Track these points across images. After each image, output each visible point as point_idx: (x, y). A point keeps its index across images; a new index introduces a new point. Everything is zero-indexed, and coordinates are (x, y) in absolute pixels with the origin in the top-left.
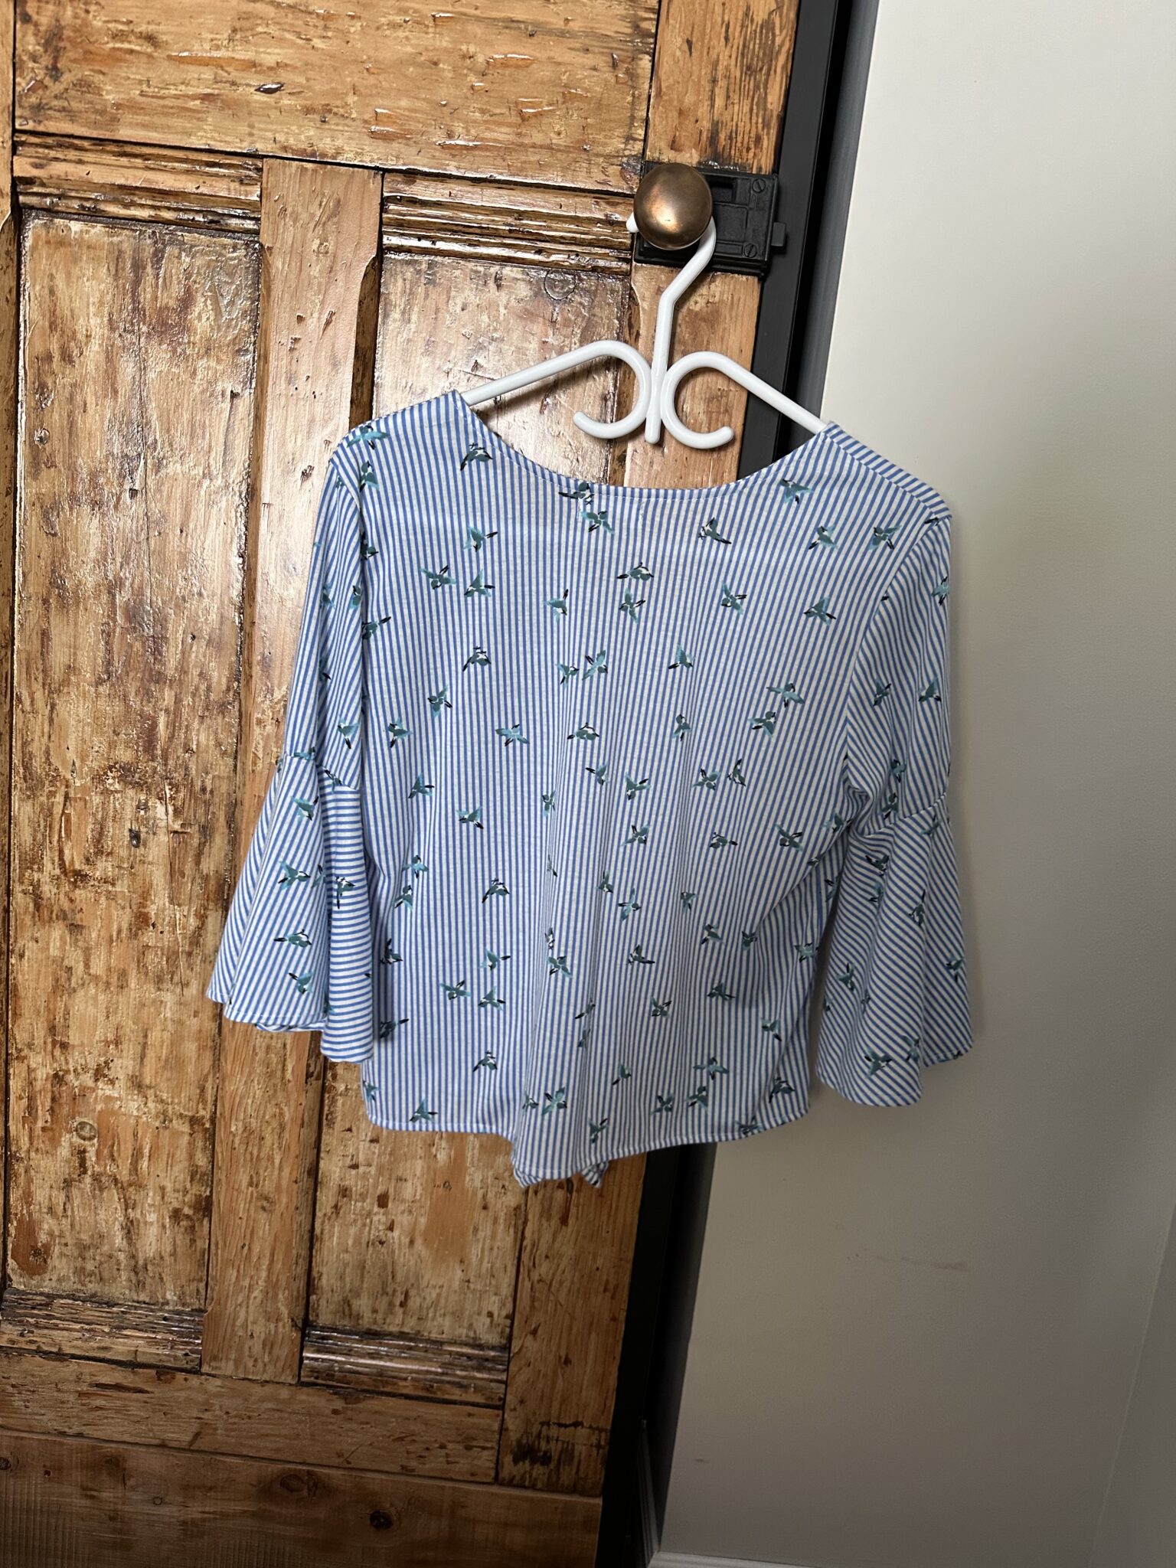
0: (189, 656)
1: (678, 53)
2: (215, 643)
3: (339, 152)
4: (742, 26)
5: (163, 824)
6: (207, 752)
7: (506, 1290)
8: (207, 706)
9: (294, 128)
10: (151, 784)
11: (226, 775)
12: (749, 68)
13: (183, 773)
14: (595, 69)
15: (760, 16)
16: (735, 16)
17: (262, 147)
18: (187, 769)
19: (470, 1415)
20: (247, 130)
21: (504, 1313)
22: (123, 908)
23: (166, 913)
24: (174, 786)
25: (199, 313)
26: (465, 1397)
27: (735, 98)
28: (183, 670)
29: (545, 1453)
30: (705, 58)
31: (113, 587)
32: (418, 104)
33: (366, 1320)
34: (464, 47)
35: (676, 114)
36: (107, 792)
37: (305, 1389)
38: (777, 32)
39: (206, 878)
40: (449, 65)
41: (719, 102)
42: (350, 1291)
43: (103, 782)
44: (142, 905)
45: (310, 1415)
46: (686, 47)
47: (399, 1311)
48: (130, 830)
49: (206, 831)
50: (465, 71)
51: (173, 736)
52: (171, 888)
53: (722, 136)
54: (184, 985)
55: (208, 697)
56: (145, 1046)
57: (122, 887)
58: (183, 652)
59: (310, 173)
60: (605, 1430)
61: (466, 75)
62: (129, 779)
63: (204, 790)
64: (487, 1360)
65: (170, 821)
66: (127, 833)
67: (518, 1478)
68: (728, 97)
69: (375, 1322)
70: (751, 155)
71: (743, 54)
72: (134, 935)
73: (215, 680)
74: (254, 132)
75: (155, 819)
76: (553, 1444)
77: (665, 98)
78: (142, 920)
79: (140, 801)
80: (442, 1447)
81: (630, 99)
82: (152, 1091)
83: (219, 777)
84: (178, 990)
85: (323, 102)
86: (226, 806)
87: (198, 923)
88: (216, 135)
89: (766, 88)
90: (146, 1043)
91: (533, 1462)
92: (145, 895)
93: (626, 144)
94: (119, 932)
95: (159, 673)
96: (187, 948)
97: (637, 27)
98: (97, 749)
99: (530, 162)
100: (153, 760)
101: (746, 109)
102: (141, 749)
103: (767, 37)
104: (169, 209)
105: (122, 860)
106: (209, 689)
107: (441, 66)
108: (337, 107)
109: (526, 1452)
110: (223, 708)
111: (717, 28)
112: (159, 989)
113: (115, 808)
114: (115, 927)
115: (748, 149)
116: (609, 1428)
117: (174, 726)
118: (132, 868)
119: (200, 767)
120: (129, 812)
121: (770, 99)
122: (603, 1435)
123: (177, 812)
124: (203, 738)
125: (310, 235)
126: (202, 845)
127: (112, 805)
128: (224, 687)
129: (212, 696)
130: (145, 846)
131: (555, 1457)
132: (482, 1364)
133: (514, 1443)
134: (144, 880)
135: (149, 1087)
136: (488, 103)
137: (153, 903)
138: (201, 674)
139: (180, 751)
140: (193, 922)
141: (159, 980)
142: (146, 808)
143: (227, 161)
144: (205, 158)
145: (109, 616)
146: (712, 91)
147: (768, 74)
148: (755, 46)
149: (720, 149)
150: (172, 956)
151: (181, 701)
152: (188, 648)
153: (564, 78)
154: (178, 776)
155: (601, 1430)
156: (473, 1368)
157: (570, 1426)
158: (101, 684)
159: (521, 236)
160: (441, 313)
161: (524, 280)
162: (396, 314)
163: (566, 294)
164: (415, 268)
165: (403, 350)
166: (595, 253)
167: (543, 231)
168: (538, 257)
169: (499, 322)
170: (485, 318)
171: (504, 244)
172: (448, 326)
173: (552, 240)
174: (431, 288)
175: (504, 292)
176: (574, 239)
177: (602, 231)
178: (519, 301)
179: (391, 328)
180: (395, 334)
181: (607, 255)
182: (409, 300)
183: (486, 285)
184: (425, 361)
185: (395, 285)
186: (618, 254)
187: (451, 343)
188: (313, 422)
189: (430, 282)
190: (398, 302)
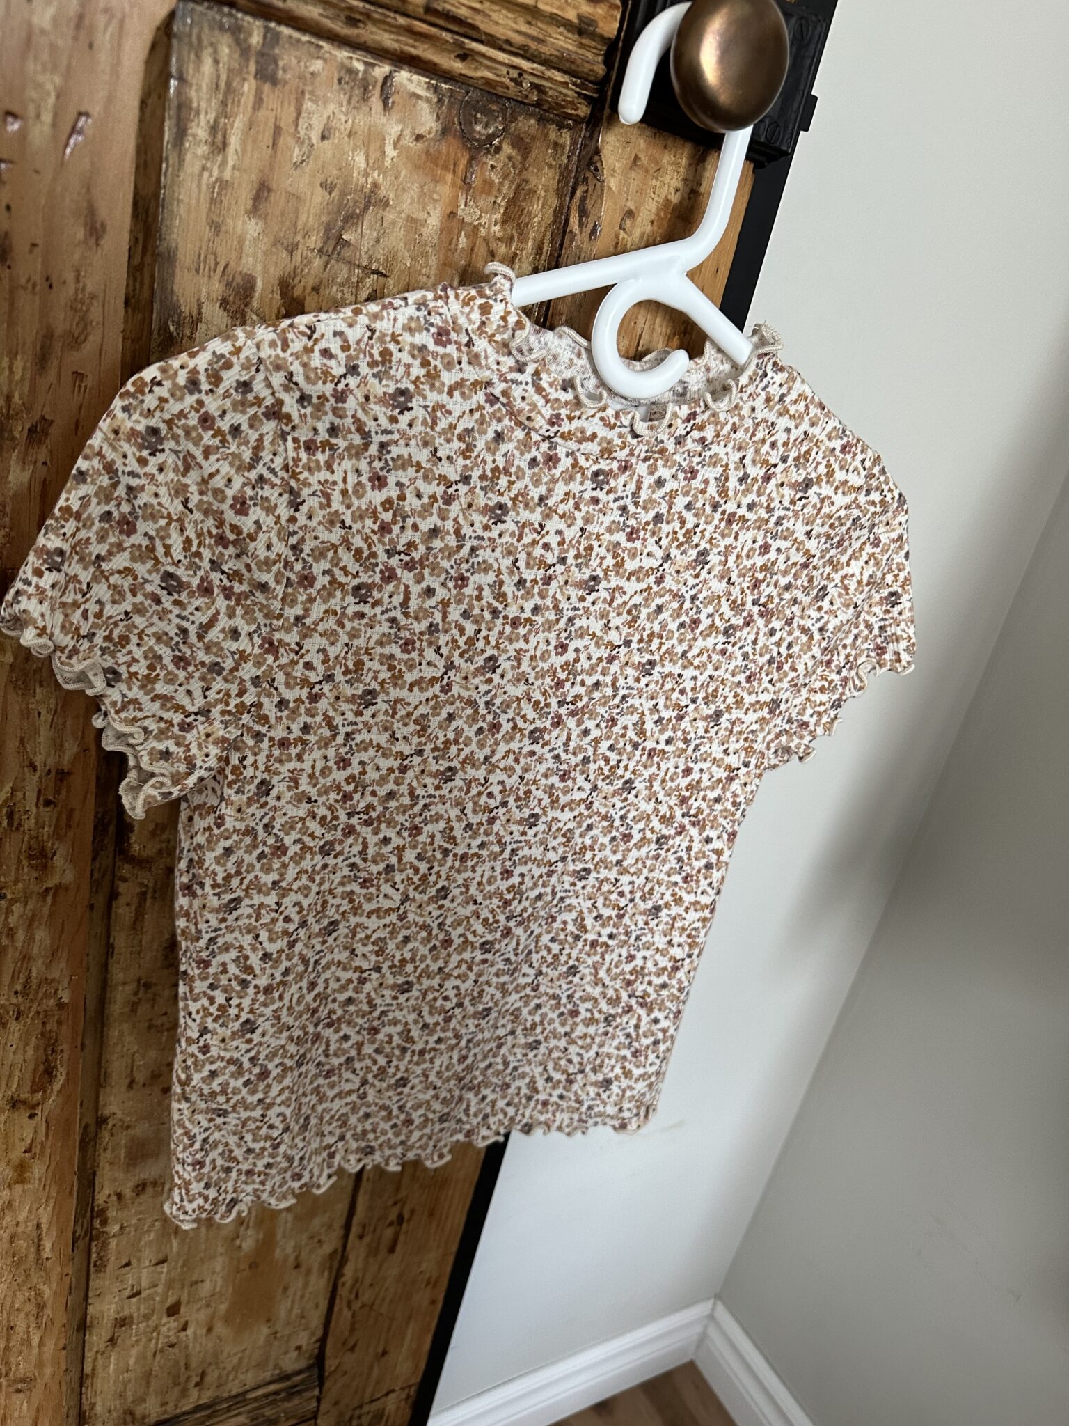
21: (314, 1339)
33: (153, 1415)
42: (133, 1402)
47: (194, 1391)
64: (296, 1386)
69: (165, 1412)
76: (364, 1418)
132: (290, 1392)
156: (283, 1400)
157: (381, 1398)
159: (441, 22)
160: (286, 140)
161: (428, 100)
162: (199, 130)
163: (491, 137)
164: (238, 42)
165: (213, 201)
166: (549, 79)
167: (478, 21)
168: (458, 66)
169: (382, 170)
170: (360, 160)
171: (410, 31)
172: (296, 165)
173: (492, 41)
174: (267, 87)
175: (395, 115)
176: (525, 48)
177: (562, 42)
178: (419, 138)
179: (189, 157)
180: (197, 168)
181: (565, 84)
182: (224, 103)
183: (365, 97)
184: (253, 227)
185: (198, 69)
186: (582, 86)
187: (298, 198)
188: (48, 336)
189: (267, 75)
190: (203, 105)
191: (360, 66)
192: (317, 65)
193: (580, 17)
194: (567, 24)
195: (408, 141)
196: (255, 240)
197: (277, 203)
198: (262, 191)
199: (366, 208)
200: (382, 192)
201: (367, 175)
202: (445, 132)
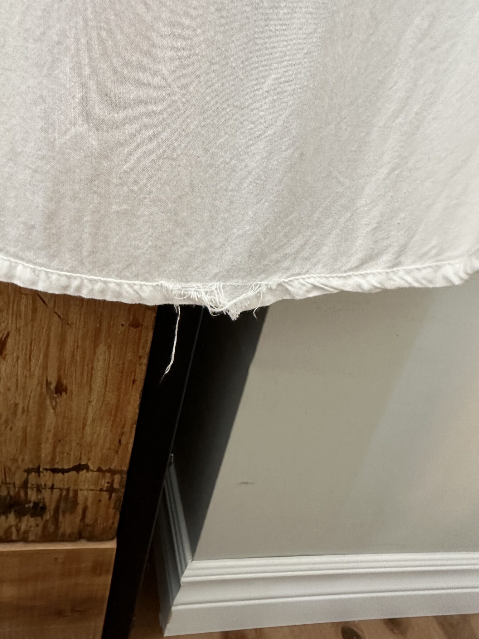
29: (36, 504)
60: (121, 472)
91: (20, 514)
109: (7, 504)
116: (125, 468)
122: (117, 478)
155: (113, 472)
157: (68, 471)
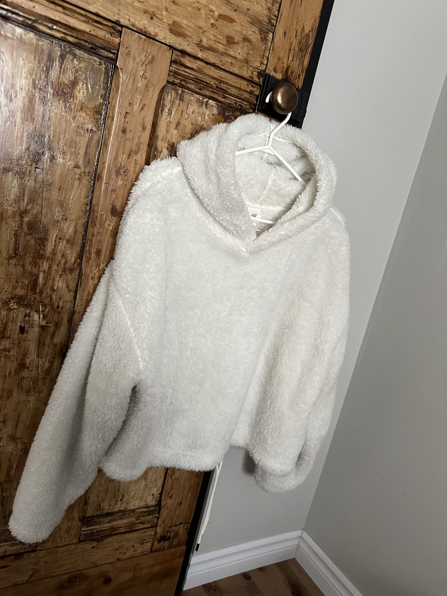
0: (58, 247)
1: (281, 36)
2: (71, 242)
3: (156, 35)
4: (301, 33)
5: (37, 323)
6: (62, 290)
7: (160, 485)
8: (64, 270)
9: (139, 17)
10: (33, 305)
11: (69, 300)
12: (301, 49)
13: (49, 300)
14: (254, 32)
15: (306, 31)
16: (300, 29)
17: (123, 21)
18: (51, 298)
19: (144, 532)
20: (117, 12)
21: (158, 493)
22: (13, 362)
23: (35, 362)
24: (45, 306)
25: (79, 89)
26: (144, 526)
27: (295, 58)
28: (54, 253)
29: (169, 537)
30: (289, 40)
31: (23, 214)
32: (190, 24)
33: (106, 509)
34: (211, 6)
35: (277, 59)
36: (10, 310)
37: (82, 543)
38: (310, 39)
39: (55, 345)
40: (205, 12)
41: (291, 58)
42: (101, 500)
43: (8, 305)
44: (23, 360)
45: (82, 552)
46: (284, 33)
47: (119, 503)
48: (20, 327)
49: (57, 325)
50: (210, 17)
51: (46, 283)
52: (38, 351)
53: (290, 71)
54: (40, 392)
55: (65, 265)
56: (18, 421)
57: (13, 352)
58: (55, 245)
59: (143, 40)
60: (190, 523)
61: (210, 18)
62: (22, 303)
63: (58, 307)
64: (151, 511)
65: (41, 322)
66: (18, 328)
67: (159, 548)
68: (293, 57)
69: (110, 509)
70: (297, 81)
71: (300, 43)
72: (17, 372)
73: (69, 258)
74: (120, 13)
75: (33, 321)
76: (172, 533)
77: (275, 51)
78: (22, 366)
79: (26, 313)
80: (133, 546)
81: (264, 48)
82: (20, 439)
83: (66, 301)
84: (37, 395)
85: (153, 10)
86: (68, 314)
87: (50, 365)
88: (102, 9)
89: (304, 58)
90: (19, 420)
91: (164, 541)
92: (25, 355)
93: (261, 65)
94: (10, 373)
95: (42, 255)
96: (43, 376)
97: (270, 21)
98: (6, 289)
99: (228, 62)
100: (35, 294)
101: (298, 64)
102: (29, 289)
103: (307, 40)
104: (72, 36)
105: (14, 340)
106: (66, 262)
107: (201, 11)
108: (158, 14)
109: (163, 538)
110: (72, 270)
111: (294, 31)
112: (28, 396)
113: (13, 316)
114: (8, 371)
115: (296, 78)
117: (47, 279)
118: (19, 343)
119: (58, 297)
120: (20, 318)
121: (305, 62)
122: (189, 525)
123: (44, 317)
124: (60, 284)
125: (140, 68)
126: (55, 331)
127: (11, 315)
128: (73, 261)
129: (67, 266)
130: (27, 333)
131: (172, 537)
132: (150, 513)
133: (159, 537)
134: (25, 348)
135: (19, 438)
136: (217, 33)
137: (28, 358)
138: (63, 256)
139: (49, 291)
140: (47, 364)
141: (28, 392)
142: (29, 316)
143: (106, 23)
144: (95, 18)
145: (18, 227)
146: (289, 54)
147: (306, 53)
148: (303, 41)
149: (288, 76)
150: (35, 381)
151: (51, 267)
152: (58, 244)
153: (244, 32)
154: (47, 301)
155: (188, 523)
156: (147, 516)
157: (178, 525)
158: (11, 259)
159: (220, 90)
160: (184, 113)
161: (216, 107)
162: (166, 110)
163: (229, 116)
164: (176, 92)
165: (167, 125)
166: (243, 103)
167: (228, 90)
168: (223, 100)
169: (205, 121)
170: (200, 119)
171: (213, 91)
172: (186, 119)
173: (230, 94)
174: (181, 102)
175: (208, 110)
176: (238, 96)
177: (247, 95)
178: (213, 115)
179: (163, 115)
180: (165, 118)
181: (247, 105)
182: (172, 105)
183: (202, 106)
184: (175, 132)
185: (167, 97)
186: (250, 105)
187: (186, 126)
188: (131, 151)
189: (181, 99)
190: (168, 105)
191: (201, 99)
192: (192, 98)
193: (250, 90)
194: (247, 92)
195: (211, 115)
196: (175, 135)
197: (181, 127)
198: (178, 124)
199: (200, 130)
200: (204, 126)
201: (201, 122)
202: (219, 114)
